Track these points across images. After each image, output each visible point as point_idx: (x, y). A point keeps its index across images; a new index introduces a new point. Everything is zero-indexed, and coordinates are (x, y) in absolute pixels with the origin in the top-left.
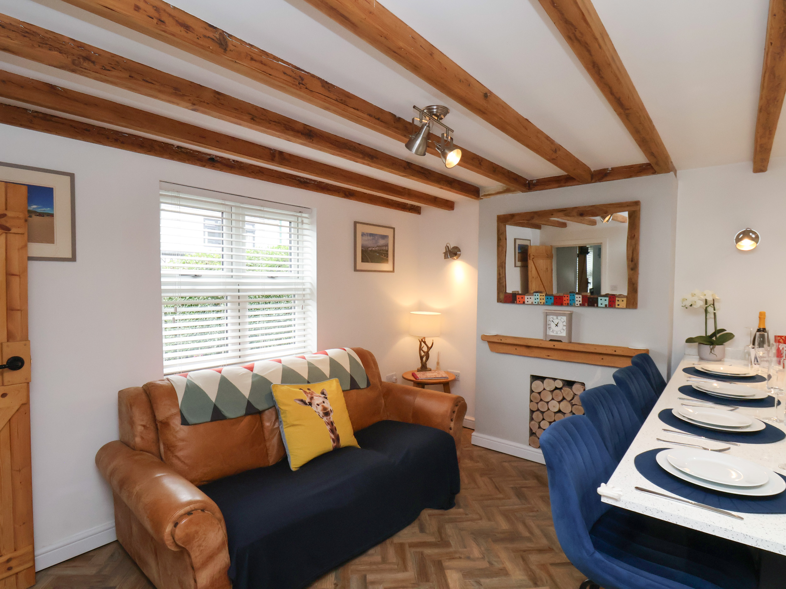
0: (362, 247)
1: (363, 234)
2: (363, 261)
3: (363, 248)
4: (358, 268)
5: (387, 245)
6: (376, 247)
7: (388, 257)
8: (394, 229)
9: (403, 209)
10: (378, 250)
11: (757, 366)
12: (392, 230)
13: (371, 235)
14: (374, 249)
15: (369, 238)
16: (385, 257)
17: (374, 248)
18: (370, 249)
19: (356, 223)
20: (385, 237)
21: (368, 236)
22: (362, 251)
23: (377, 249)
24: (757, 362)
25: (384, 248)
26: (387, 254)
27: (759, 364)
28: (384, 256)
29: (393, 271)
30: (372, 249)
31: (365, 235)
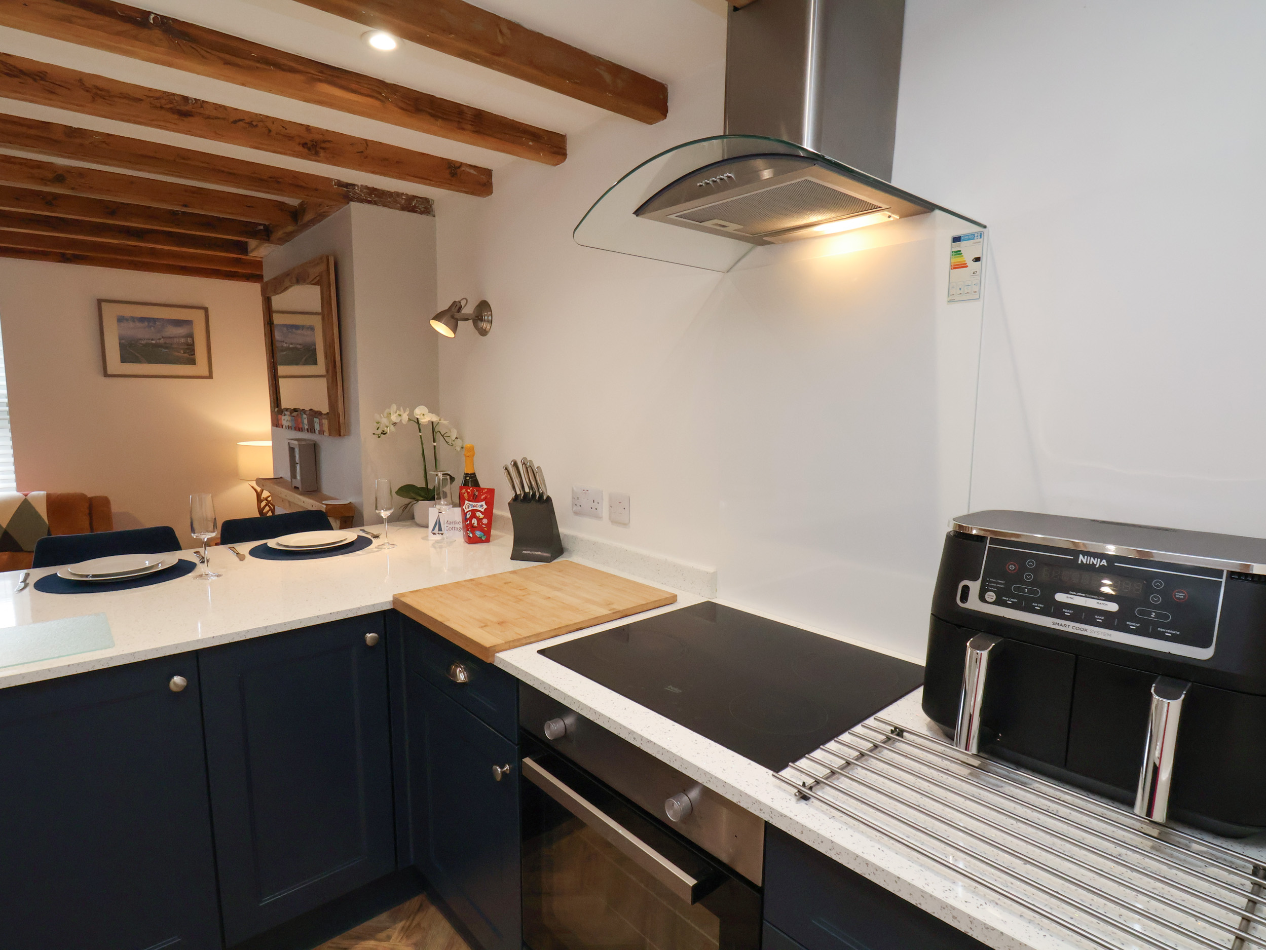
0: (120, 339)
1: (121, 319)
2: (124, 360)
3: (123, 341)
4: (109, 372)
5: (191, 336)
6: (160, 339)
7: (194, 354)
8: (206, 310)
10: (165, 343)
11: (438, 537)
12: (200, 313)
13: (142, 320)
14: (154, 342)
15: (139, 324)
16: (186, 355)
17: (152, 340)
18: (143, 342)
19: (100, 302)
20: (188, 323)
21: (134, 321)
22: (122, 345)
23: (162, 341)
24: (440, 529)
25: (183, 341)
26: (193, 351)
27: (442, 534)
28: (184, 353)
29: (210, 376)
30: (148, 341)
31: (127, 320)
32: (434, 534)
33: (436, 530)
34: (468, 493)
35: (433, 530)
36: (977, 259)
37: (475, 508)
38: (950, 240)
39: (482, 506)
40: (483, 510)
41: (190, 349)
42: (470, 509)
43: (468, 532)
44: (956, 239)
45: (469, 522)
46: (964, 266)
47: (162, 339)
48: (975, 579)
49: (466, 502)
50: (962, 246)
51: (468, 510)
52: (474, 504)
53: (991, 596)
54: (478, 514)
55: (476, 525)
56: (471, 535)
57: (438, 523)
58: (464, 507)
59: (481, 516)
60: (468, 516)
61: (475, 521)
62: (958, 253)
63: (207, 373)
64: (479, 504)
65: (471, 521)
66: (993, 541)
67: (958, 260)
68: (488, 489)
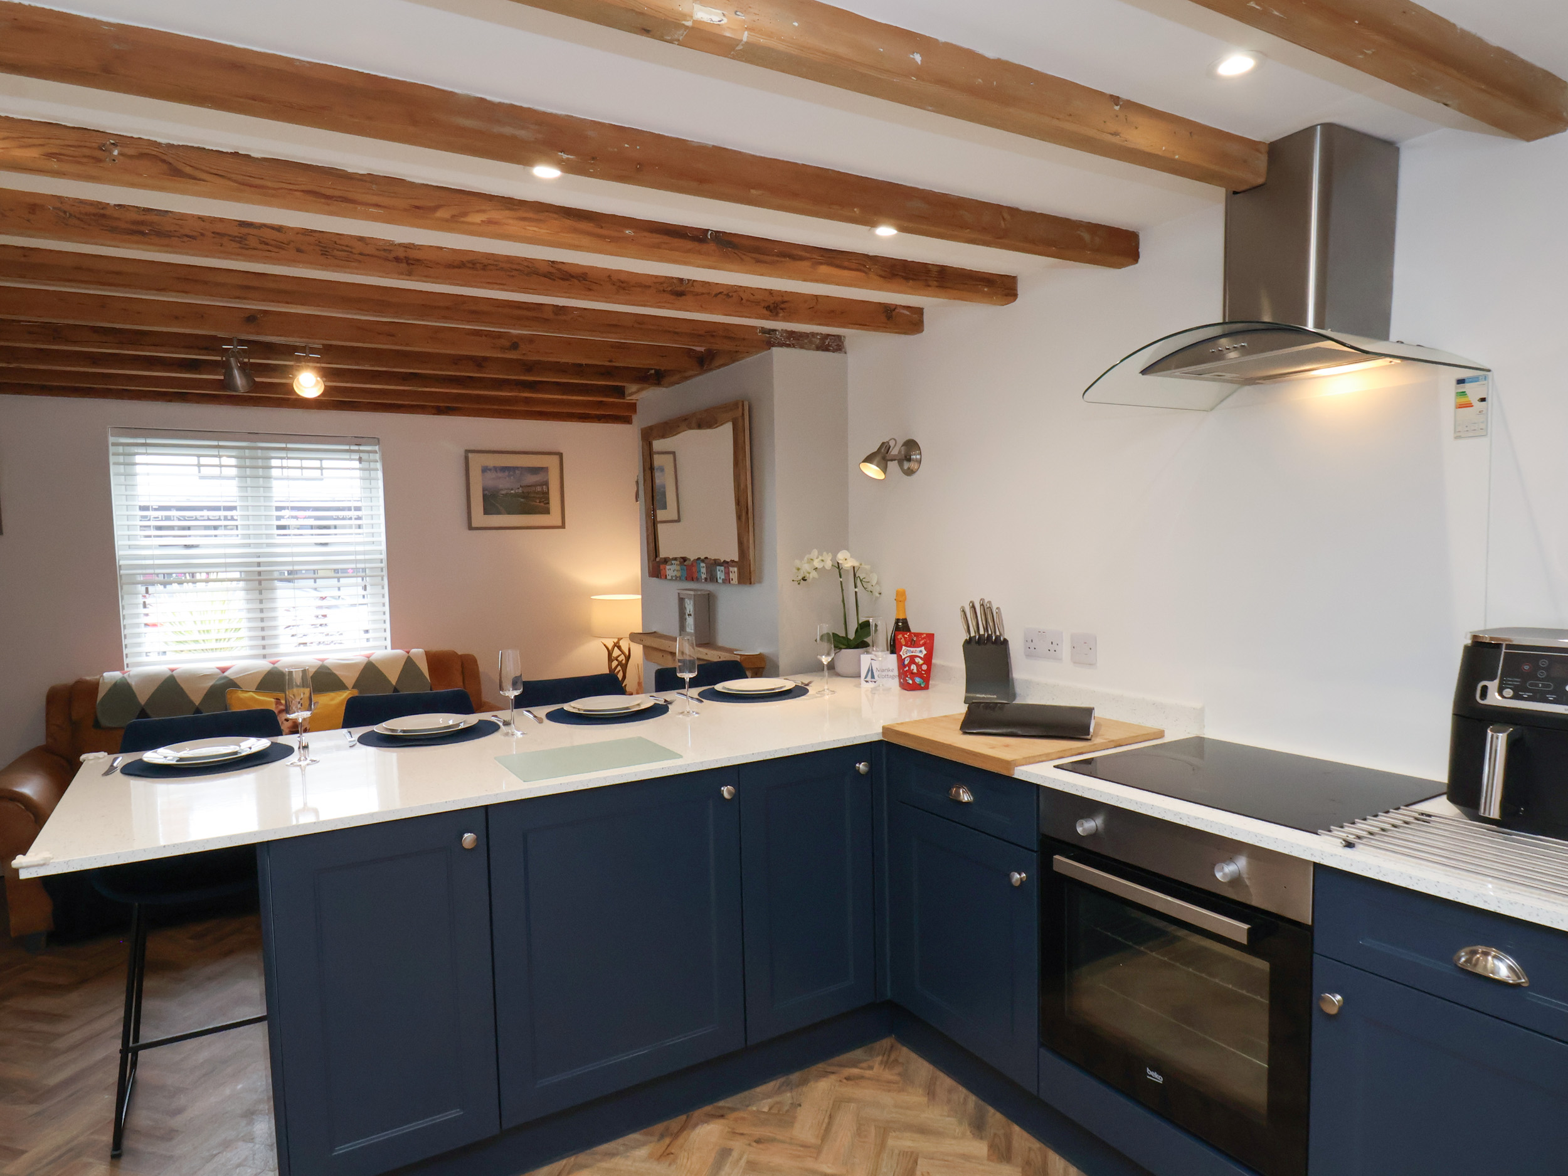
0: (484, 490)
1: (485, 470)
2: (486, 511)
3: (486, 492)
4: (474, 525)
5: (546, 484)
6: (519, 488)
7: (548, 503)
8: (560, 455)
9: (581, 420)
10: (523, 492)
11: (871, 685)
12: (556, 459)
13: (504, 469)
14: (512, 492)
15: (500, 474)
16: (542, 504)
17: (512, 490)
18: (504, 492)
19: (467, 452)
20: (544, 470)
21: (496, 472)
22: (485, 497)
23: (520, 491)
24: (873, 677)
25: (539, 489)
26: (548, 499)
27: (875, 682)
28: (540, 502)
29: (563, 526)
30: (509, 491)
31: (490, 470)
32: (867, 682)
33: (869, 678)
34: (905, 638)
35: (866, 678)
36: (1483, 400)
37: (913, 654)
38: (1454, 382)
39: (921, 651)
40: (922, 656)
41: (545, 497)
42: (909, 654)
43: (907, 679)
44: (1461, 382)
45: (907, 668)
46: (1470, 405)
47: (521, 489)
48: (1492, 679)
49: (904, 648)
50: (1467, 387)
51: (906, 655)
52: (912, 649)
53: (1508, 692)
54: (917, 660)
55: (915, 671)
56: (911, 682)
57: (871, 671)
58: (901, 653)
59: (921, 662)
60: (906, 662)
61: (914, 667)
62: (1463, 394)
63: (560, 524)
64: (919, 649)
65: (909, 668)
66: (1509, 647)
67: (1463, 400)
68: (927, 634)
